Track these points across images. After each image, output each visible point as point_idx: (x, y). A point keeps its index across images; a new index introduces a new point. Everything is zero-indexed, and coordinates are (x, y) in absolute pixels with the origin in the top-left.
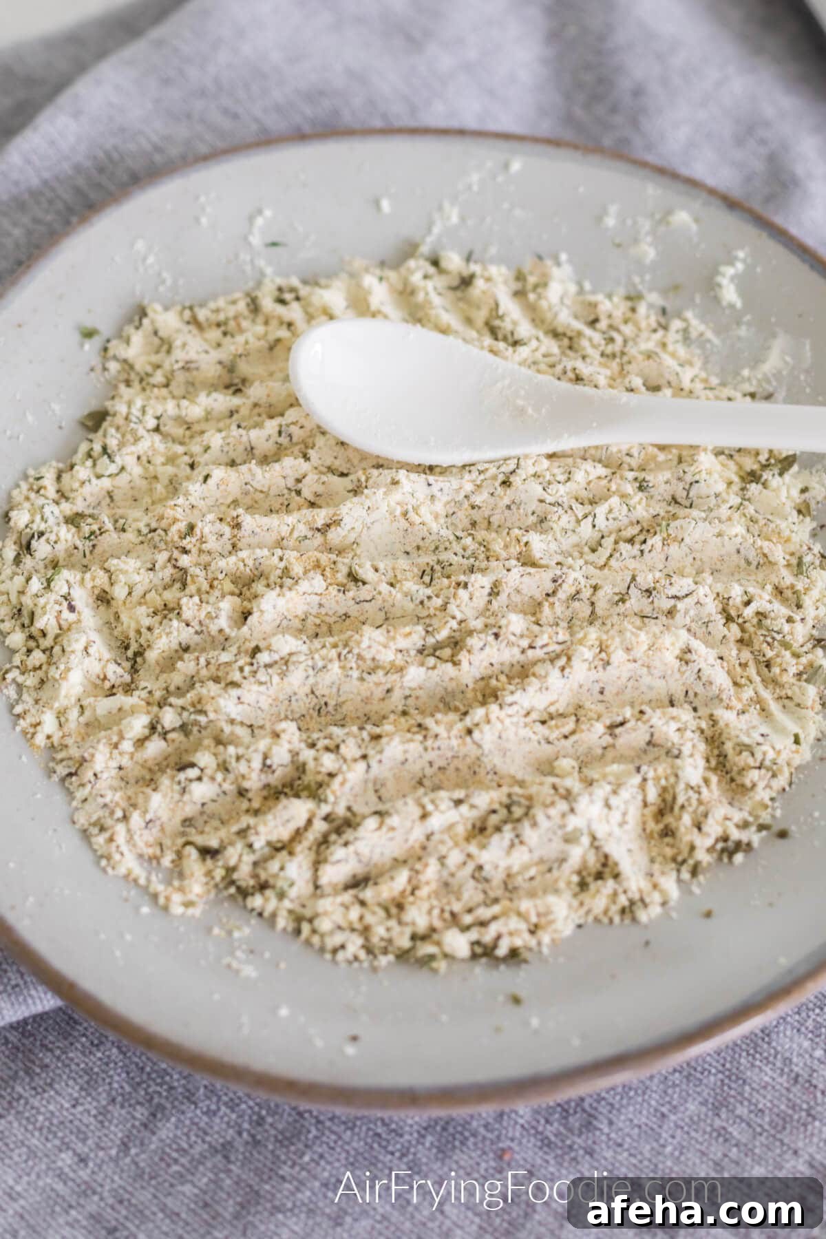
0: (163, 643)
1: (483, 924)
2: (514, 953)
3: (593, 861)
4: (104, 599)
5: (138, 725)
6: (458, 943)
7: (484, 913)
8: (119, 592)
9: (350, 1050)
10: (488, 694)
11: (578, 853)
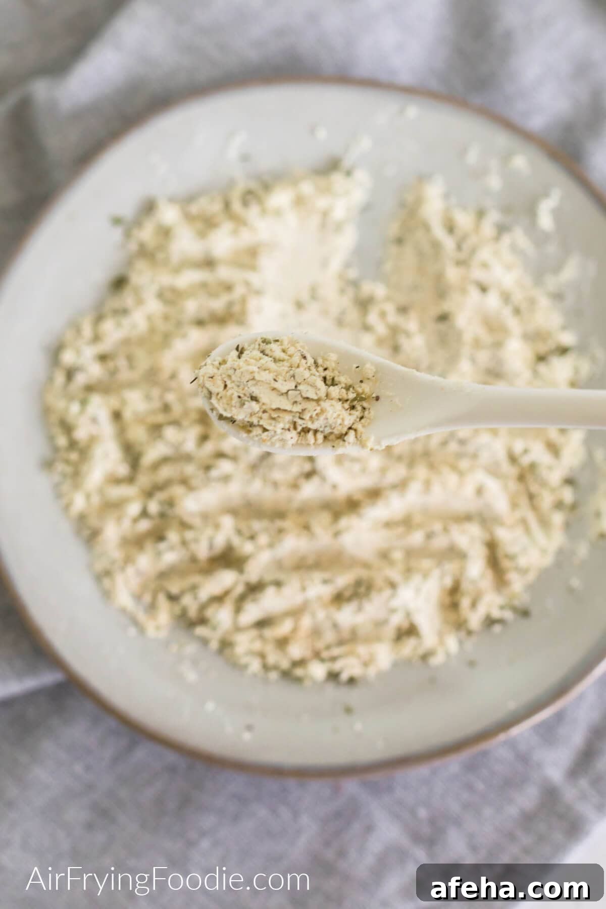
0: (152, 454)
1: (334, 659)
2: (352, 681)
3: (406, 625)
4: (117, 416)
5: (134, 509)
6: (318, 671)
7: (336, 651)
8: (127, 414)
9: (247, 736)
10: (352, 505)
11: (397, 620)
